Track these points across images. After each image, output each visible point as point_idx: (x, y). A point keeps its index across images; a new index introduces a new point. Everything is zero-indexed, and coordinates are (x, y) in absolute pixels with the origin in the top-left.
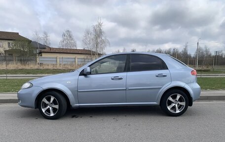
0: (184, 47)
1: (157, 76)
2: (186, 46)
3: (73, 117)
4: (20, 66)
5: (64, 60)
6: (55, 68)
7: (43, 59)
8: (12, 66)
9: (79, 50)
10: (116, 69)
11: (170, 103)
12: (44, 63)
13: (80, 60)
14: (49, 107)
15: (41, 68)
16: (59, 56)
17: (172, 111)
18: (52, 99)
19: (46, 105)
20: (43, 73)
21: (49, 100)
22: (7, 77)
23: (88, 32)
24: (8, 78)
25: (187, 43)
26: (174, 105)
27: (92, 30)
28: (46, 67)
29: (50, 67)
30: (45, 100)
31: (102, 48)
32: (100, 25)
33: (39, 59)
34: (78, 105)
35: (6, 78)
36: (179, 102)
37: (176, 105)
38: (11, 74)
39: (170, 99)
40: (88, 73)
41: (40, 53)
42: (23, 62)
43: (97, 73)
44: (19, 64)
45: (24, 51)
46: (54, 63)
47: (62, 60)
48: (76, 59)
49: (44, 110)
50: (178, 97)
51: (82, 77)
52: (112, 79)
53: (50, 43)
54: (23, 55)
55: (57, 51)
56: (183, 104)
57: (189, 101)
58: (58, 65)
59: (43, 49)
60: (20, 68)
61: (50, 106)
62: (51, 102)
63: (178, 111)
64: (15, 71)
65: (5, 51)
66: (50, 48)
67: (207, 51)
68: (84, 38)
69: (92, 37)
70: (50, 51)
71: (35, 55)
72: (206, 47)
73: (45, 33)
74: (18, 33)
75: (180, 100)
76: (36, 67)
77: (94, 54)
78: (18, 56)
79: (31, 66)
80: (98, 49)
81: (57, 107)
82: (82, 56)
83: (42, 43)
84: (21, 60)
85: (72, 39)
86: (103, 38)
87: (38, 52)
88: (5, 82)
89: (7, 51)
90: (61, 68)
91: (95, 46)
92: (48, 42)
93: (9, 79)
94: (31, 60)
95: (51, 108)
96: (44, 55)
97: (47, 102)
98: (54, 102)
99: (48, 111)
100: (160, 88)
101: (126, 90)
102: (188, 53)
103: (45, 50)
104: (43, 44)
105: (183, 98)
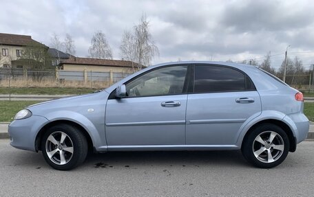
0: (266, 59)
1: (238, 102)
2: (269, 57)
3: (98, 165)
4: (31, 83)
5: (93, 74)
6: (81, 86)
7: (64, 74)
8: (21, 82)
9: (116, 61)
10: (168, 88)
11: (258, 146)
12: (66, 78)
13: (116, 75)
14: (58, 150)
15: (61, 86)
16: (87, 69)
17: (261, 160)
18: (63, 137)
19: (53, 147)
20: (64, 94)
21: (58, 138)
22: (10, 97)
23: (128, 36)
24: (12, 99)
25: (270, 52)
26: (265, 149)
27: (133, 32)
28: (68, 85)
29: (75, 85)
30: (51, 138)
31: (148, 59)
32: (145, 25)
33: (59, 73)
34: (106, 147)
35: (8, 99)
36: (273, 145)
37: (269, 150)
38: (18, 93)
39: (259, 139)
40: (122, 95)
41: (61, 65)
42: (36, 77)
43: (138, 95)
44: (31, 80)
45: (38, 62)
46: (80, 79)
47: (90, 75)
48: (112, 74)
49: (50, 155)
50: (273, 136)
51: (114, 101)
52: (163, 106)
53: (74, 52)
54: (36, 67)
55: (84, 63)
56: (281, 147)
57: (291, 144)
58: (86, 81)
59: (66, 60)
60: (32, 86)
61: (60, 149)
62: (62, 141)
63: (271, 160)
64: (24, 90)
65: (12, 61)
66: (75, 58)
67: (298, 64)
68: (123, 44)
69: (134, 42)
70: (75, 62)
71: (54, 68)
72: (296, 59)
73: (68, 37)
74: (30, 37)
75: (276, 141)
76: (54, 84)
77: (136, 67)
78: (30, 68)
79: (47, 83)
80: (142, 60)
81: (71, 150)
82: (120, 70)
83: (64, 50)
84: (34, 75)
85: (106, 46)
86: (149, 44)
87: (58, 63)
88: (5, 105)
89: (15, 61)
90: (88, 86)
91: (138, 55)
92: (72, 50)
93: (13, 101)
94: (47, 74)
95: (61, 152)
96: (66, 68)
97: (55, 142)
98: (67, 142)
99: (57, 156)
100: (243, 122)
101: (185, 123)
102: (271, 67)
103: (68, 61)
104: (64, 52)
105: (279, 139)
